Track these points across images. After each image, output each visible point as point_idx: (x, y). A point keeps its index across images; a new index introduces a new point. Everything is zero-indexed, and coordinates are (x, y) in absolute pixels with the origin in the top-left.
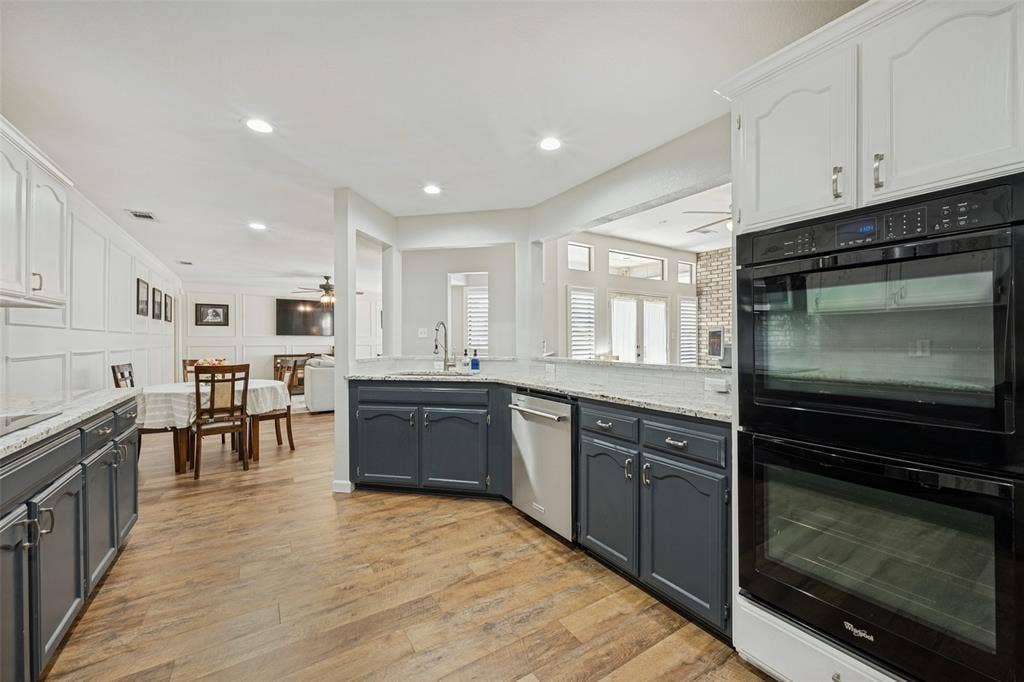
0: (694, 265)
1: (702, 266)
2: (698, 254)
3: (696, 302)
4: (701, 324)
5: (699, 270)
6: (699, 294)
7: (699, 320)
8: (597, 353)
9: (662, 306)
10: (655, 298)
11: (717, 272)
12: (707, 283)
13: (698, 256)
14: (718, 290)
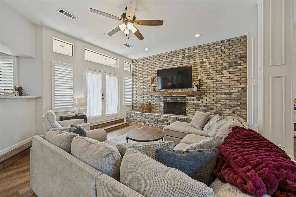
0: (131, 64)
1: (134, 65)
2: (133, 60)
3: (132, 78)
4: (134, 87)
5: (133, 66)
6: (133, 75)
7: (133, 85)
8: (75, 98)
9: (116, 78)
10: (112, 74)
11: (139, 67)
12: (135, 71)
13: (133, 61)
14: (139, 74)
